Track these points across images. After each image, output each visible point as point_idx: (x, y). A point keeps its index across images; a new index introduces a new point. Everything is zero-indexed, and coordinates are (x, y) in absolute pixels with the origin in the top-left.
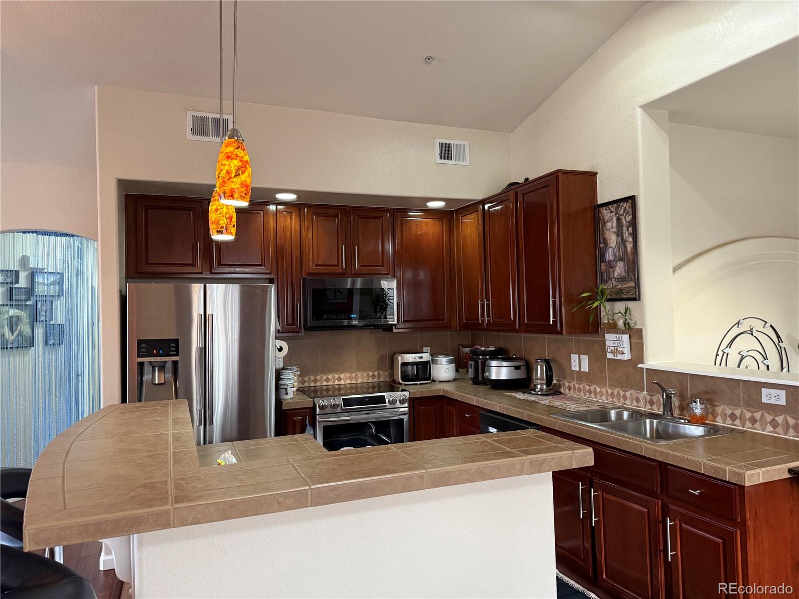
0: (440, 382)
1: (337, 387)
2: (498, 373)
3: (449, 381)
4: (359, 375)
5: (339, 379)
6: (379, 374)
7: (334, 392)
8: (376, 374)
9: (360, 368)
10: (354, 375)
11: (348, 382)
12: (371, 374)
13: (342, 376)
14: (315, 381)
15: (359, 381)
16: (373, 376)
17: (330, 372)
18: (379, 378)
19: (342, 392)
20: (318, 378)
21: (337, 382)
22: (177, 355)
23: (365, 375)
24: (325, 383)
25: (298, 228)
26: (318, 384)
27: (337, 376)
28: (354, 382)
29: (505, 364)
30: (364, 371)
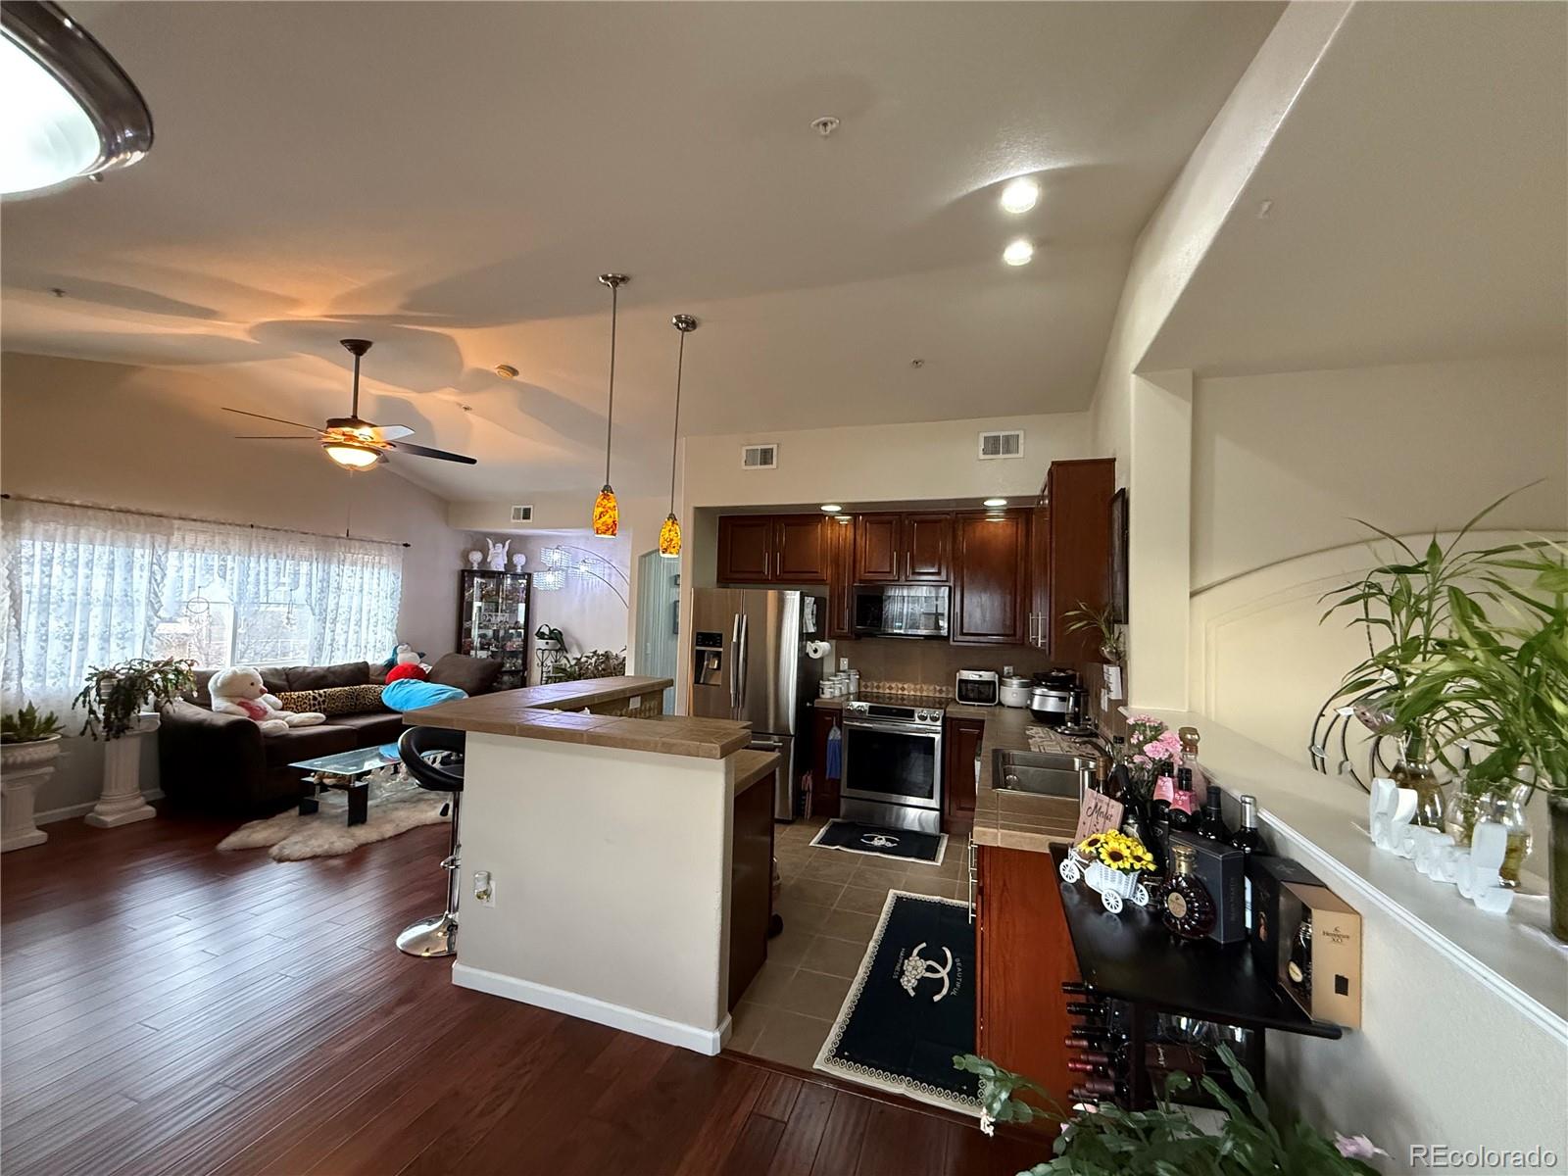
0: (1008, 707)
1: (900, 697)
2: (1042, 703)
3: (1021, 708)
4: (925, 687)
5: (903, 689)
6: (947, 689)
7: (897, 700)
8: (944, 689)
9: (926, 681)
10: (918, 687)
11: (912, 693)
12: (938, 688)
13: (906, 686)
14: (878, 687)
15: (925, 694)
16: (941, 691)
17: (893, 680)
18: (947, 694)
19: (905, 702)
20: (881, 685)
21: (900, 692)
22: (721, 647)
23: (932, 688)
24: (888, 691)
25: (852, 537)
26: (881, 691)
27: (900, 686)
28: (919, 694)
29: (1053, 693)
30: (931, 684)
